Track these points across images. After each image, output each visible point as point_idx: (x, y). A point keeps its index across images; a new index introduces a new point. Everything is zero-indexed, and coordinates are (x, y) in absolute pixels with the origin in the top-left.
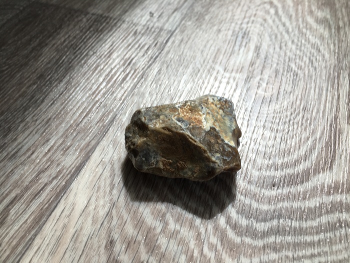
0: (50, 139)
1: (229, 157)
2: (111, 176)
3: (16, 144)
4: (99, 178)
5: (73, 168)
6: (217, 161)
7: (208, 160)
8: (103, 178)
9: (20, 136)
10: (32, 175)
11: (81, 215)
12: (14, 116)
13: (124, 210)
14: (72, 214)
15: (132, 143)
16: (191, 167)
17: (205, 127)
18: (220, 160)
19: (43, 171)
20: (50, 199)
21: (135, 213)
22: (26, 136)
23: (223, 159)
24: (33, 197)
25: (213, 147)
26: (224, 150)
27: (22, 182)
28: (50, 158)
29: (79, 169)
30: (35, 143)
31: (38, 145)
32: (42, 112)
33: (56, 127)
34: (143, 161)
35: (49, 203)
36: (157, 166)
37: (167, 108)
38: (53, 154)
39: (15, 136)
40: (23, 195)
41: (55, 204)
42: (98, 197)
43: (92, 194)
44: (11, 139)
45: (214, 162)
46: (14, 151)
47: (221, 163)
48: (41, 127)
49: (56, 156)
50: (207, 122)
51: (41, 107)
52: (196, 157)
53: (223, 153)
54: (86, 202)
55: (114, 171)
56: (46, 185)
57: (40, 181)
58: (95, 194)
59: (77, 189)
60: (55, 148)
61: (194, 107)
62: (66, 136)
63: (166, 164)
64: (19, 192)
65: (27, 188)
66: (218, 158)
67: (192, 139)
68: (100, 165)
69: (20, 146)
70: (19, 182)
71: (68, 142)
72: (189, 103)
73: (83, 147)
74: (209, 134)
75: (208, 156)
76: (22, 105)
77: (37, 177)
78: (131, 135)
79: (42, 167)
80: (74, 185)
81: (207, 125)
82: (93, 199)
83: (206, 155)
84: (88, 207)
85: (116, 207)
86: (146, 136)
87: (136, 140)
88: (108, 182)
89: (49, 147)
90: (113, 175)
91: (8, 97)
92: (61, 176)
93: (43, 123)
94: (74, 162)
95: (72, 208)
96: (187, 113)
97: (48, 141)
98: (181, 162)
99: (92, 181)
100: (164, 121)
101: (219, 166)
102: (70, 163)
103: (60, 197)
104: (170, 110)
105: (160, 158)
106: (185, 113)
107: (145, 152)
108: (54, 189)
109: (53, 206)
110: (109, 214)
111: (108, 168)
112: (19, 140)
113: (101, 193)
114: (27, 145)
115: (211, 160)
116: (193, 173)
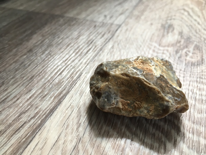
0: (32, 90)
1: (179, 98)
2: (77, 117)
3: (6, 93)
4: (68, 118)
5: (48, 110)
6: (170, 100)
7: (162, 99)
8: (71, 118)
9: (10, 87)
10: (15, 116)
11: (52, 148)
12: (8, 75)
13: (89, 144)
14: (44, 147)
15: (96, 87)
16: (146, 106)
17: (155, 75)
18: (172, 99)
19: (24, 112)
20: (28, 134)
21: (99, 148)
22: (14, 88)
23: (174, 99)
24: (14, 132)
25: (164, 89)
26: (174, 92)
27: (7, 121)
28: (30, 103)
29: (52, 111)
30: (20, 92)
31: (23, 94)
32: (28, 72)
33: (37, 81)
34: (105, 101)
35: (26, 137)
36: (117, 106)
37: (123, 61)
38: (33, 100)
39: (7, 88)
40: (6, 131)
41: (31, 139)
42: (67, 133)
43: (62, 130)
44: (3, 89)
45: (168, 101)
46: (4, 98)
47: (173, 102)
48: (26, 82)
49: (35, 101)
50: (156, 71)
51: (28, 69)
52: (151, 98)
53: (174, 94)
54: (56, 137)
55: (80, 113)
56: (25, 123)
57: (21, 120)
58: (64, 131)
59: (50, 127)
60: (35, 96)
61: (145, 60)
62: (44, 88)
63: (125, 104)
64: (3, 128)
65: (10, 125)
66: (170, 98)
67: (146, 82)
68: (69, 108)
69: (9, 95)
70: (5, 121)
71: (46, 92)
72: (140, 58)
73: (57, 95)
74: (160, 80)
75: (162, 96)
76: (15, 67)
77: (19, 117)
78: (95, 82)
79: (23, 109)
80: (47, 123)
81: (157, 73)
82: (63, 135)
83: (160, 95)
84: (59, 141)
85: (82, 142)
86: (108, 81)
87: (99, 85)
88: (76, 121)
89: (30, 95)
90: (79, 116)
91: (5, 63)
92: (38, 116)
93: (28, 79)
94: (48, 106)
95: (45, 142)
96: (140, 64)
97: (30, 91)
98: (137, 102)
99: (62, 120)
100: (122, 70)
101: (172, 104)
102: (46, 107)
103: (36, 133)
104: (126, 63)
105: (119, 99)
106: (138, 65)
107: (107, 94)
108: (32, 126)
109: (29, 141)
110: (75, 147)
111: (76, 110)
112: (9, 91)
113: (69, 130)
114: (14, 94)
115: (165, 99)
116: (149, 111)
